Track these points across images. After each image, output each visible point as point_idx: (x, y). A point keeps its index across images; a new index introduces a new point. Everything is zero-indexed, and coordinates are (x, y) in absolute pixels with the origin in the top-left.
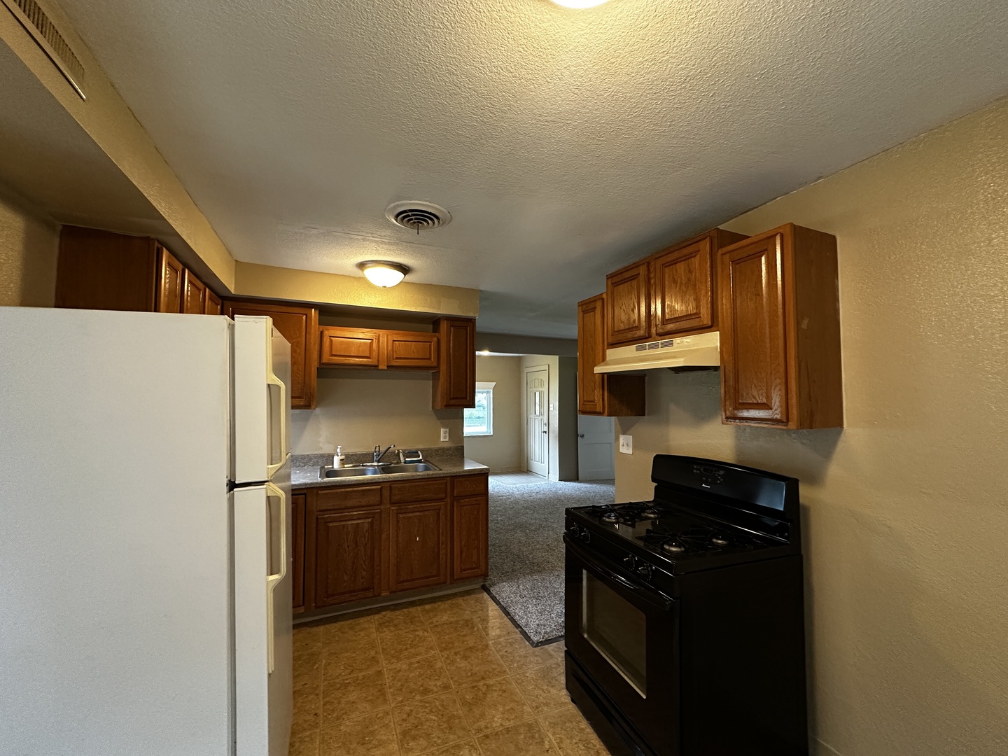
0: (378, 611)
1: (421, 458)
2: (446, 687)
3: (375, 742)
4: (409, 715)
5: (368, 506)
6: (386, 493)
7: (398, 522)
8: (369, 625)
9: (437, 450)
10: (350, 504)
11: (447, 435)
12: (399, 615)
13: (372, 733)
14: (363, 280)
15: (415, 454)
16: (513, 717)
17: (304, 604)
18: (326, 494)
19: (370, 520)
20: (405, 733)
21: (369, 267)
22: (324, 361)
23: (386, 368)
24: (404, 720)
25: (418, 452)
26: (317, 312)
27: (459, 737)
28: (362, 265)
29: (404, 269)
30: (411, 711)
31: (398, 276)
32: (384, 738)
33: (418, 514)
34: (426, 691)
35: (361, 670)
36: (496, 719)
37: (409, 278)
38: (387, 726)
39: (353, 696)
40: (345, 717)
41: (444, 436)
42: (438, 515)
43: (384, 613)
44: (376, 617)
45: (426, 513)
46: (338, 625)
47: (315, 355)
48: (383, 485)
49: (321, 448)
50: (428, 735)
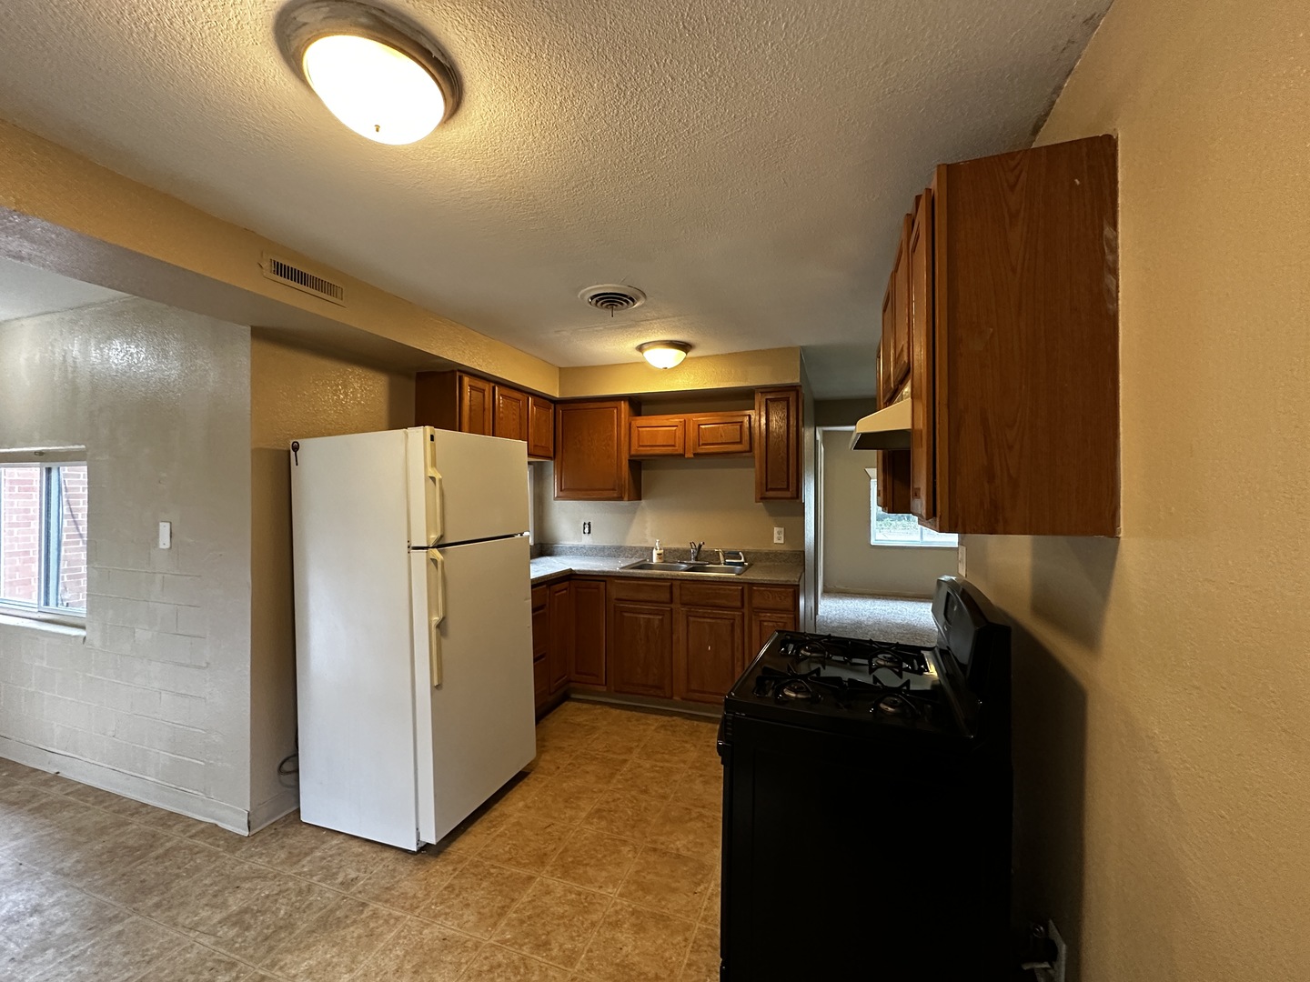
0: (672, 714)
1: (743, 560)
2: (664, 797)
3: (574, 805)
4: (614, 801)
5: (657, 602)
6: (676, 592)
7: (688, 626)
8: (654, 721)
9: (767, 554)
10: (642, 596)
11: (782, 536)
12: (687, 724)
13: (578, 798)
14: (643, 364)
15: (736, 555)
16: (696, 850)
17: (606, 685)
18: (621, 584)
19: (660, 617)
20: (599, 811)
21: (646, 349)
22: (633, 452)
23: (692, 456)
24: (608, 802)
25: (738, 554)
26: (627, 403)
27: (633, 837)
28: (640, 348)
29: (684, 347)
30: (619, 799)
31: (678, 355)
32: (583, 806)
33: (709, 620)
34: (645, 792)
35: (614, 753)
36: (678, 843)
37: (691, 354)
38: (592, 799)
39: (590, 768)
40: (573, 778)
41: (778, 537)
42: (733, 625)
43: (675, 718)
44: (667, 718)
45: (719, 621)
46: (629, 713)
47: (625, 448)
48: (674, 582)
49: (646, 541)
50: (612, 821)
